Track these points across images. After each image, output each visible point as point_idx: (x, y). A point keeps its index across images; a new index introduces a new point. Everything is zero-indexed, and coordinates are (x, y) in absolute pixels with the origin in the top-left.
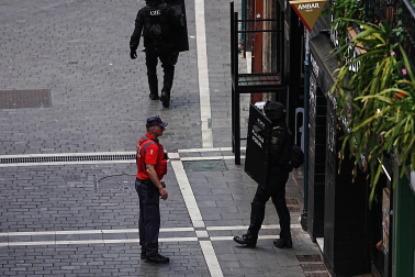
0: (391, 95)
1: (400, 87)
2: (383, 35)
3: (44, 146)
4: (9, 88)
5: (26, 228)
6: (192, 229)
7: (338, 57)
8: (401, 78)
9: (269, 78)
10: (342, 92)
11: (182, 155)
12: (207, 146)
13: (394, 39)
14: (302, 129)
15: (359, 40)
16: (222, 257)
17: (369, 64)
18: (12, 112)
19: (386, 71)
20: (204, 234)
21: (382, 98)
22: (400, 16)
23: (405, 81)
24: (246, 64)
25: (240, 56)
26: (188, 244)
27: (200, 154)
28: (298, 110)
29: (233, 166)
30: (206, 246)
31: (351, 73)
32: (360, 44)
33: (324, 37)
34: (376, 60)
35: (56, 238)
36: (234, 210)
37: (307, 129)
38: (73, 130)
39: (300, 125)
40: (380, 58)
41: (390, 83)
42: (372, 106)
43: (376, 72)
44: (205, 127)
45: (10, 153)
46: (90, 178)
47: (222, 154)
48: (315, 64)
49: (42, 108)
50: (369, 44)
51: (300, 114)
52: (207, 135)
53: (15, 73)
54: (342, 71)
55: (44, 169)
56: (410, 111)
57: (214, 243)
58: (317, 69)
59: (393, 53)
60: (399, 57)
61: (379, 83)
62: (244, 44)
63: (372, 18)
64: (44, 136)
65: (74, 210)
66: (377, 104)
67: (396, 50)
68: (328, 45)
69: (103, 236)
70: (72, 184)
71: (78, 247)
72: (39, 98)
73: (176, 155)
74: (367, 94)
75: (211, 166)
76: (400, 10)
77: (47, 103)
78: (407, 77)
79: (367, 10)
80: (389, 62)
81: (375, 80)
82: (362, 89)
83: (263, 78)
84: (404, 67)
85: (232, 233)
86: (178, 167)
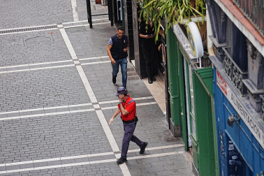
6: (72, 60)
11: (64, 25)
12: (76, 20)
14: (120, 9)
16: (87, 73)
20: (77, 62)
26: (70, 68)
27: (73, 24)
29: (90, 29)
30: (79, 68)
35: (7, 69)
36: (91, 50)
37: (123, 9)
38: (11, 18)
39: (119, 7)
44: (74, 11)
46: (22, 40)
47: (84, 23)
51: (119, 2)
52: (75, 15)
57: (83, 66)
65: (15, 56)
69: (30, 67)
70: (13, 43)
71: (18, 73)
73: (61, 26)
75: (79, 29)
85: (91, 61)
86: (63, 31)
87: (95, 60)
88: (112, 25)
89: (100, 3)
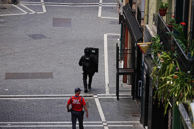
0: (172, 77)
1: (175, 74)
2: (170, 56)
3: (50, 92)
4: (39, 72)
5: (43, 121)
6: (101, 122)
7: (154, 63)
8: (176, 71)
9: (130, 70)
10: (155, 75)
11: (98, 96)
12: (107, 93)
13: (174, 57)
14: (141, 88)
15: (162, 57)
17: (165, 66)
18: (39, 80)
19: (171, 68)
20: (105, 124)
21: (169, 78)
22: (176, 49)
23: (177, 72)
24: (122, 65)
25: (120, 62)
26: (100, 127)
27: (105, 96)
28: (140, 81)
29: (116, 100)
30: (106, 128)
31: (158, 69)
32: (162, 59)
33: (149, 56)
34: (167, 64)
35: (54, 124)
36: (116, 116)
37: (142, 88)
38: (61, 87)
39: (140, 86)
40: (169, 64)
41: (172, 73)
42: (165, 81)
43: (167, 69)
44: (107, 86)
45: (38, 94)
47: (113, 96)
48: (146, 65)
49: (50, 79)
50: (165, 59)
51: (140, 83)
52: (107, 89)
53: (41, 67)
54: (155, 68)
55: (50, 100)
56: (179, 83)
57: (109, 127)
58: (146, 67)
59: (173, 62)
60: (175, 64)
61: (168, 72)
62: (121, 58)
63: (166, 50)
64: (50, 88)
65: (60, 115)
66: (167, 80)
67: (174, 61)
68: (150, 59)
70: (60, 106)
71: (61, 127)
72: (49, 75)
73: (96, 96)
74: (164, 76)
75: (108, 100)
76: (176, 47)
77: (52, 77)
78: (178, 71)
79: (164, 47)
80: (172, 65)
81: (167, 72)
82: (162, 74)
83: (127, 70)
84: (177, 67)
85: (115, 124)
86: (97, 100)
87: (118, 124)
88: (133, 99)
89: (126, 82)
